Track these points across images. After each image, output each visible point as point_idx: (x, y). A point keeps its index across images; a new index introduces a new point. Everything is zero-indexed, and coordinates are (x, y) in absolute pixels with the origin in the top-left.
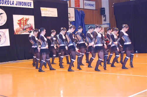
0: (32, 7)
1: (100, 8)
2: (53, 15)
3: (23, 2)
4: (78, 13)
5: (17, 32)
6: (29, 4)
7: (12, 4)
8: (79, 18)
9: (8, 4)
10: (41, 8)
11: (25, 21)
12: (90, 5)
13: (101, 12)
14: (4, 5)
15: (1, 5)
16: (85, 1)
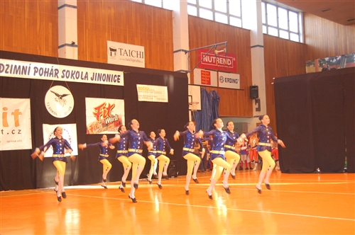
0: (122, 83)
1: (249, 86)
2: (159, 99)
3: (104, 75)
4: (208, 95)
5: (92, 129)
6: (116, 78)
7: (85, 77)
9: (77, 78)
10: (138, 86)
11: (107, 109)
12: (229, 80)
13: (251, 93)
14: (70, 80)
15: (65, 79)
16: (221, 74)
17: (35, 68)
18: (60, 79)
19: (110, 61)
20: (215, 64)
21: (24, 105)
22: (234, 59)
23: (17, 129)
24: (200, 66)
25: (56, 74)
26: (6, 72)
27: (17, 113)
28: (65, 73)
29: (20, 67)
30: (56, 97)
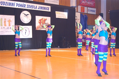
0: (50, 11)
1: (99, 13)
2: (64, 17)
3: (43, 7)
4: (83, 16)
5: (38, 28)
6: (48, 9)
7: (36, 8)
8: (83, 20)
9: (33, 8)
10: (56, 12)
11: (44, 20)
12: (92, 11)
14: (30, 9)
15: (28, 8)
16: (88, 8)
17: (17, 4)
18: (26, 8)
19: (45, 2)
20: (87, 4)
21: (12, 18)
22: (94, 2)
23: (9, 27)
24: (80, 5)
25: (25, 6)
26: (6, 5)
27: (9, 21)
28: (28, 6)
29: (11, 3)
30: (24, 15)
